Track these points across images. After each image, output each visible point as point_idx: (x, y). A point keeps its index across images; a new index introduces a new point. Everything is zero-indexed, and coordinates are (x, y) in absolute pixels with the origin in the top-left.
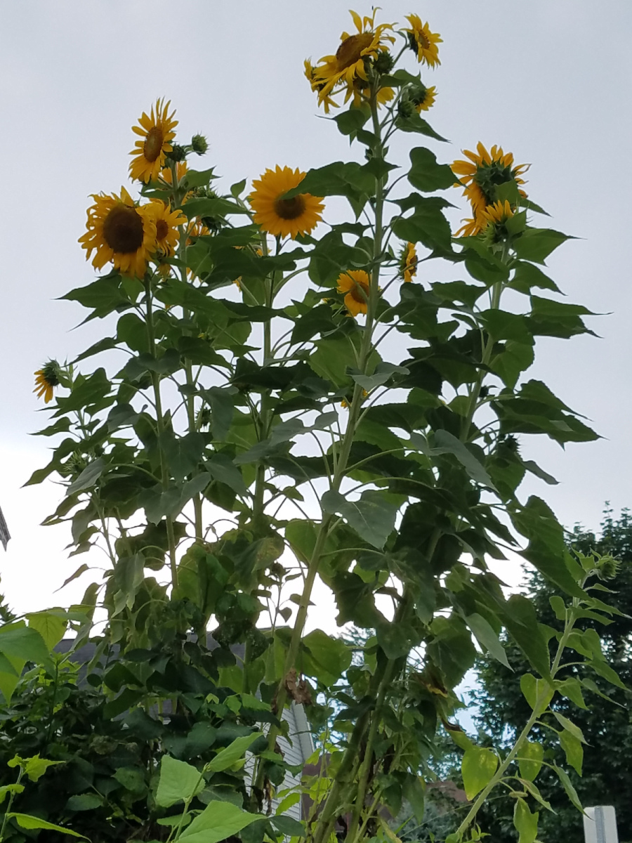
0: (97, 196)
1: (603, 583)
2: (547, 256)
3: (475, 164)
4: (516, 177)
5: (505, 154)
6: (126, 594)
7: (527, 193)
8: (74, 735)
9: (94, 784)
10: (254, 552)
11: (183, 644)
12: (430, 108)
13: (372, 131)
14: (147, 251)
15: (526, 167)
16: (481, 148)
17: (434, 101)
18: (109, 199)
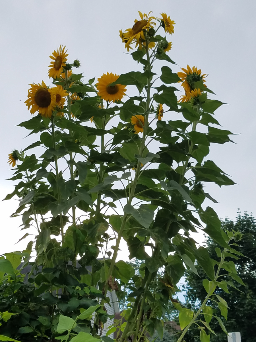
0: (32, 84)
1: (236, 243)
2: (215, 111)
3: (186, 74)
4: (202, 79)
5: (198, 70)
6: (43, 245)
7: (207, 86)
8: (22, 303)
9: (30, 322)
10: (96, 229)
11: (66, 266)
12: (169, 50)
13: (146, 59)
14: (52, 106)
15: (206, 75)
16: (188, 67)
17: (171, 48)
18: (37, 86)
